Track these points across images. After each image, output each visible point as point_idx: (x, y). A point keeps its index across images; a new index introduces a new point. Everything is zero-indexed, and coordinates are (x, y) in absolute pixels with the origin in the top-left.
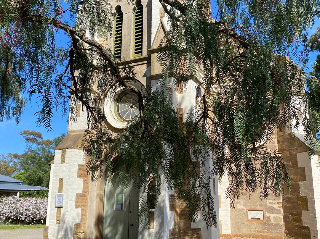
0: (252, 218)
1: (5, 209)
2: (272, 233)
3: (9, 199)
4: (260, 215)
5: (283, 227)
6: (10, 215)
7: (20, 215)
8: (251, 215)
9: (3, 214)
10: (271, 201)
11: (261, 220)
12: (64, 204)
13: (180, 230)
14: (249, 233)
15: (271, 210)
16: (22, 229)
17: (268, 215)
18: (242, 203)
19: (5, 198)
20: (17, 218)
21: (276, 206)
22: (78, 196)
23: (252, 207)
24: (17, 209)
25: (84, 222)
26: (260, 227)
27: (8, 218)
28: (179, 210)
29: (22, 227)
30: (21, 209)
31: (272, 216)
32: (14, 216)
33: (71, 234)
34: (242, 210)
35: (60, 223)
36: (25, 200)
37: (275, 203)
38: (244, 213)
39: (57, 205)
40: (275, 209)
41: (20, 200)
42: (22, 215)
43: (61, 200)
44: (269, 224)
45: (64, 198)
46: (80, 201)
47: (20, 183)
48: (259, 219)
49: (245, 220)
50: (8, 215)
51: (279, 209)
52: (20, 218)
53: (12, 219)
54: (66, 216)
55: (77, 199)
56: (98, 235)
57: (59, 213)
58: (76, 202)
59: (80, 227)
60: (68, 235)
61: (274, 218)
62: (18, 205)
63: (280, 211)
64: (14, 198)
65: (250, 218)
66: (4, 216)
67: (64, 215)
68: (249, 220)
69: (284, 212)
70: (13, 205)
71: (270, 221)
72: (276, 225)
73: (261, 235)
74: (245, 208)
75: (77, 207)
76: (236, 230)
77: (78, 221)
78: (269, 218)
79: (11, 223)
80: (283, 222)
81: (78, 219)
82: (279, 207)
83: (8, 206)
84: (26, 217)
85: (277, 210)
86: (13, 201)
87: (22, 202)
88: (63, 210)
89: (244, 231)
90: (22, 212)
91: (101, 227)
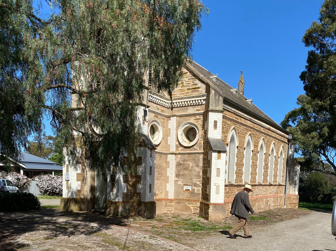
0: (186, 190)
1: (43, 184)
2: (195, 198)
3: (45, 177)
4: (189, 188)
5: (201, 195)
6: (47, 189)
7: (55, 189)
8: (185, 188)
9: (42, 188)
10: (196, 180)
11: (191, 191)
12: (70, 179)
13: (131, 194)
14: (183, 198)
15: (196, 185)
16: (57, 199)
17: (194, 188)
18: (181, 181)
19: (42, 176)
20: (53, 191)
21: (198, 183)
22: (78, 175)
23: (186, 183)
24: (52, 185)
25: (83, 189)
26: (189, 195)
27: (46, 191)
28: (131, 183)
29: (57, 198)
30: (55, 184)
31: (196, 188)
32: (51, 189)
33: (75, 195)
34: (181, 185)
35: (68, 189)
36: (58, 178)
37: (198, 181)
38: (181, 187)
39: (66, 179)
40: (198, 185)
41: (54, 178)
42: (57, 189)
43: (68, 177)
44: (194, 193)
45: (70, 175)
46: (79, 177)
47: (54, 164)
48: (189, 190)
49: (182, 191)
50: (46, 189)
51: (200, 184)
52: (55, 192)
53: (49, 192)
54: (71, 185)
55: (77, 176)
56: (92, 197)
57: (67, 183)
58: (77, 178)
59: (81, 192)
60: (73, 195)
61: (197, 189)
62: (53, 182)
63: (200, 186)
64: (49, 176)
65: (184, 190)
66: (43, 189)
67: (70, 184)
68: (184, 191)
69: (202, 186)
70: (49, 181)
71: (195, 191)
72: (197, 194)
73: (189, 199)
74: (182, 184)
75: (77, 180)
76: (177, 197)
77: (79, 188)
78: (194, 190)
79: (49, 195)
80: (201, 192)
81: (79, 187)
82: (200, 183)
83: (45, 182)
84: (60, 191)
85: (199, 185)
86: (48, 179)
87: (56, 179)
88: (69, 182)
89: (181, 197)
90: (56, 187)
91: (93, 192)
